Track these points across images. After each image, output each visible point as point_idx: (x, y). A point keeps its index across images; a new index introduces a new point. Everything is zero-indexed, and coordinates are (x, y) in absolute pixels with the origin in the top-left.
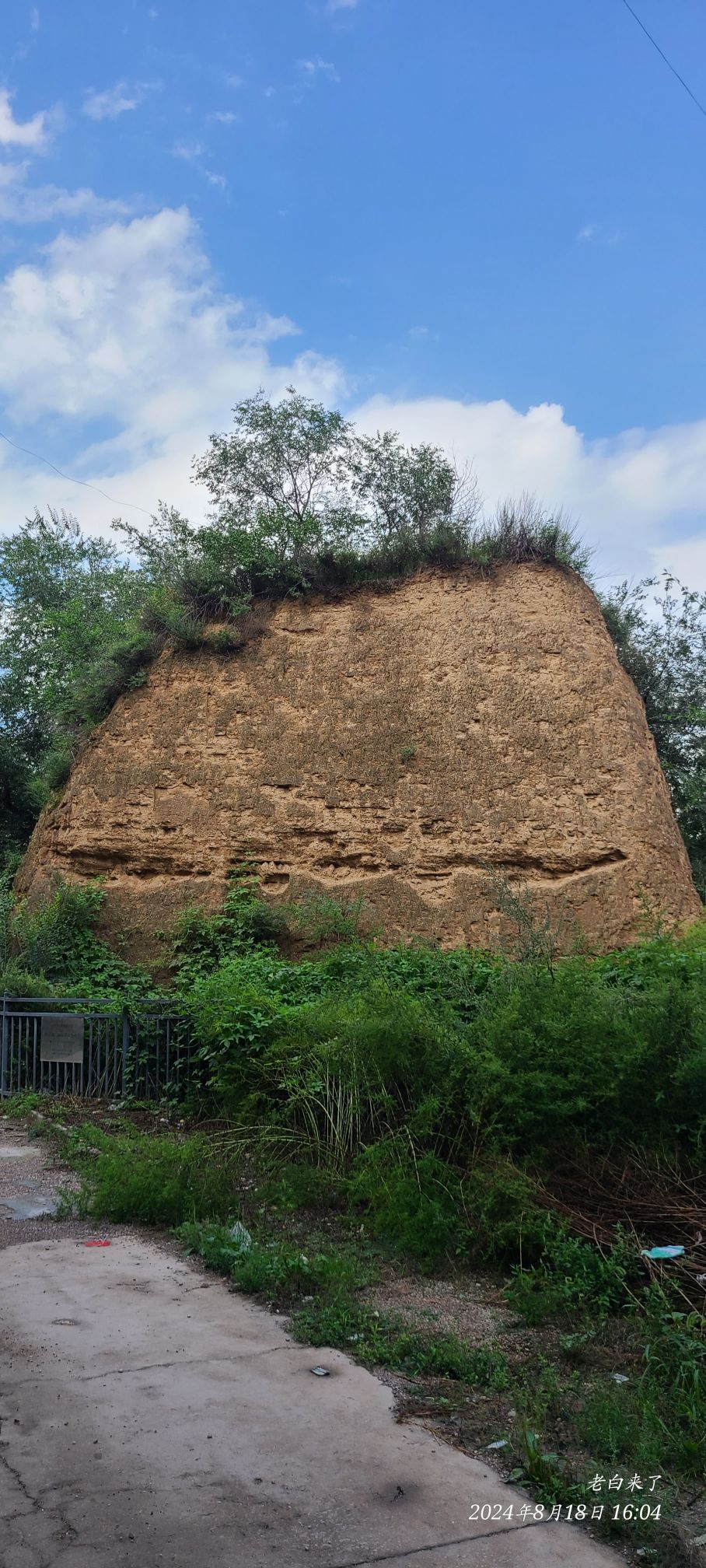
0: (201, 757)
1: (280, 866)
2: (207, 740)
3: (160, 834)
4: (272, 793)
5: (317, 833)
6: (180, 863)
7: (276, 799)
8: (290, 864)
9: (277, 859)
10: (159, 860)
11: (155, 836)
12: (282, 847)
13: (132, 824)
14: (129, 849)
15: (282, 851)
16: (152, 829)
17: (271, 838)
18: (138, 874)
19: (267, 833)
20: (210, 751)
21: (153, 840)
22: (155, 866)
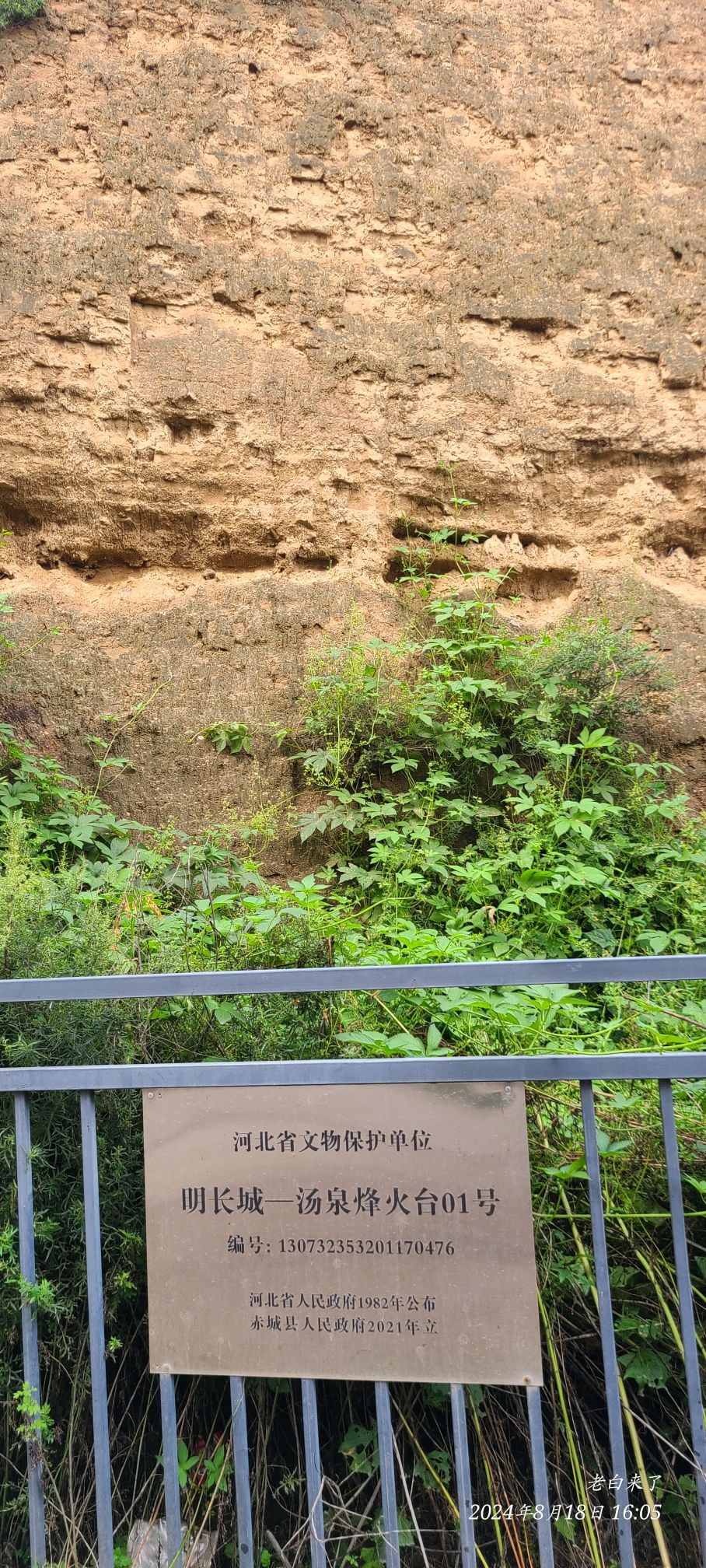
0: (256, 235)
1: (533, 549)
2: (268, 190)
3: (159, 435)
4: (494, 344)
5: (646, 457)
6: (232, 529)
7: (512, 360)
8: (561, 543)
9: (527, 528)
10: (151, 521)
11: (143, 444)
12: (539, 493)
13: (64, 400)
14: (52, 480)
15: (539, 507)
16: (133, 419)
17: (513, 464)
18: (76, 565)
19: (500, 450)
20: (281, 220)
21: (138, 455)
22: (139, 541)
